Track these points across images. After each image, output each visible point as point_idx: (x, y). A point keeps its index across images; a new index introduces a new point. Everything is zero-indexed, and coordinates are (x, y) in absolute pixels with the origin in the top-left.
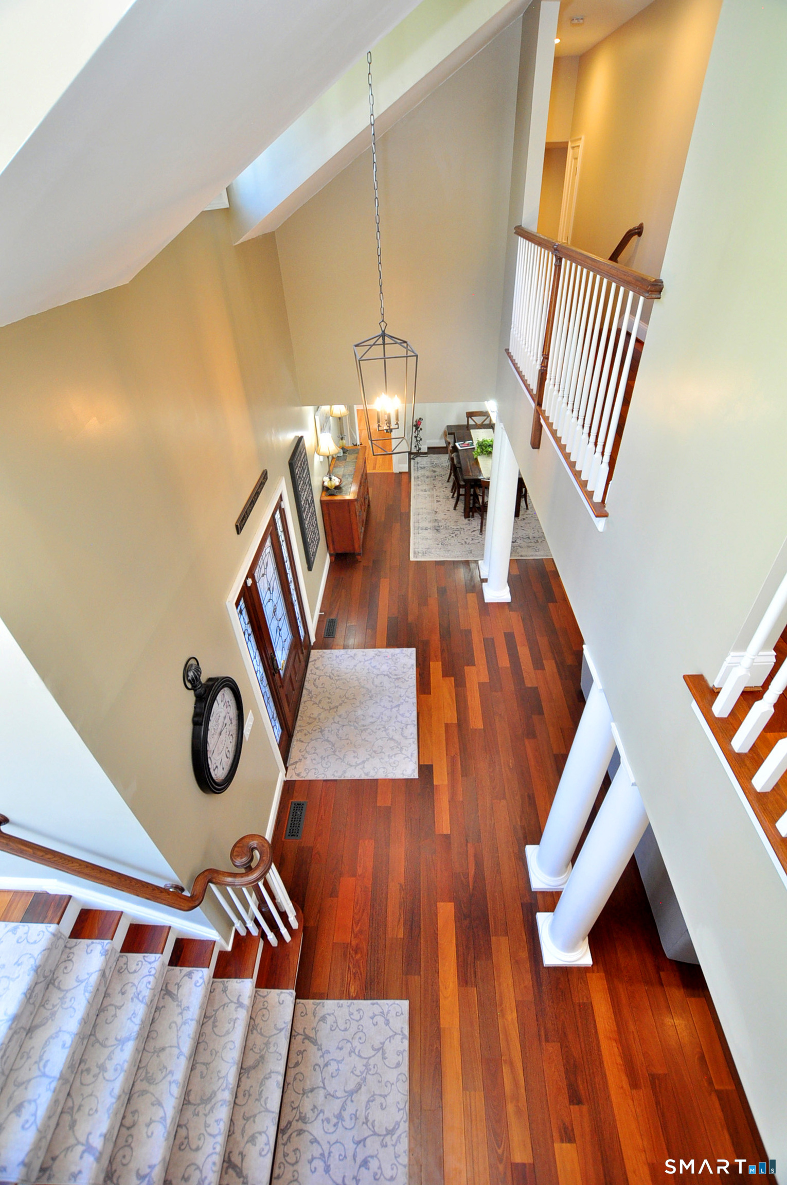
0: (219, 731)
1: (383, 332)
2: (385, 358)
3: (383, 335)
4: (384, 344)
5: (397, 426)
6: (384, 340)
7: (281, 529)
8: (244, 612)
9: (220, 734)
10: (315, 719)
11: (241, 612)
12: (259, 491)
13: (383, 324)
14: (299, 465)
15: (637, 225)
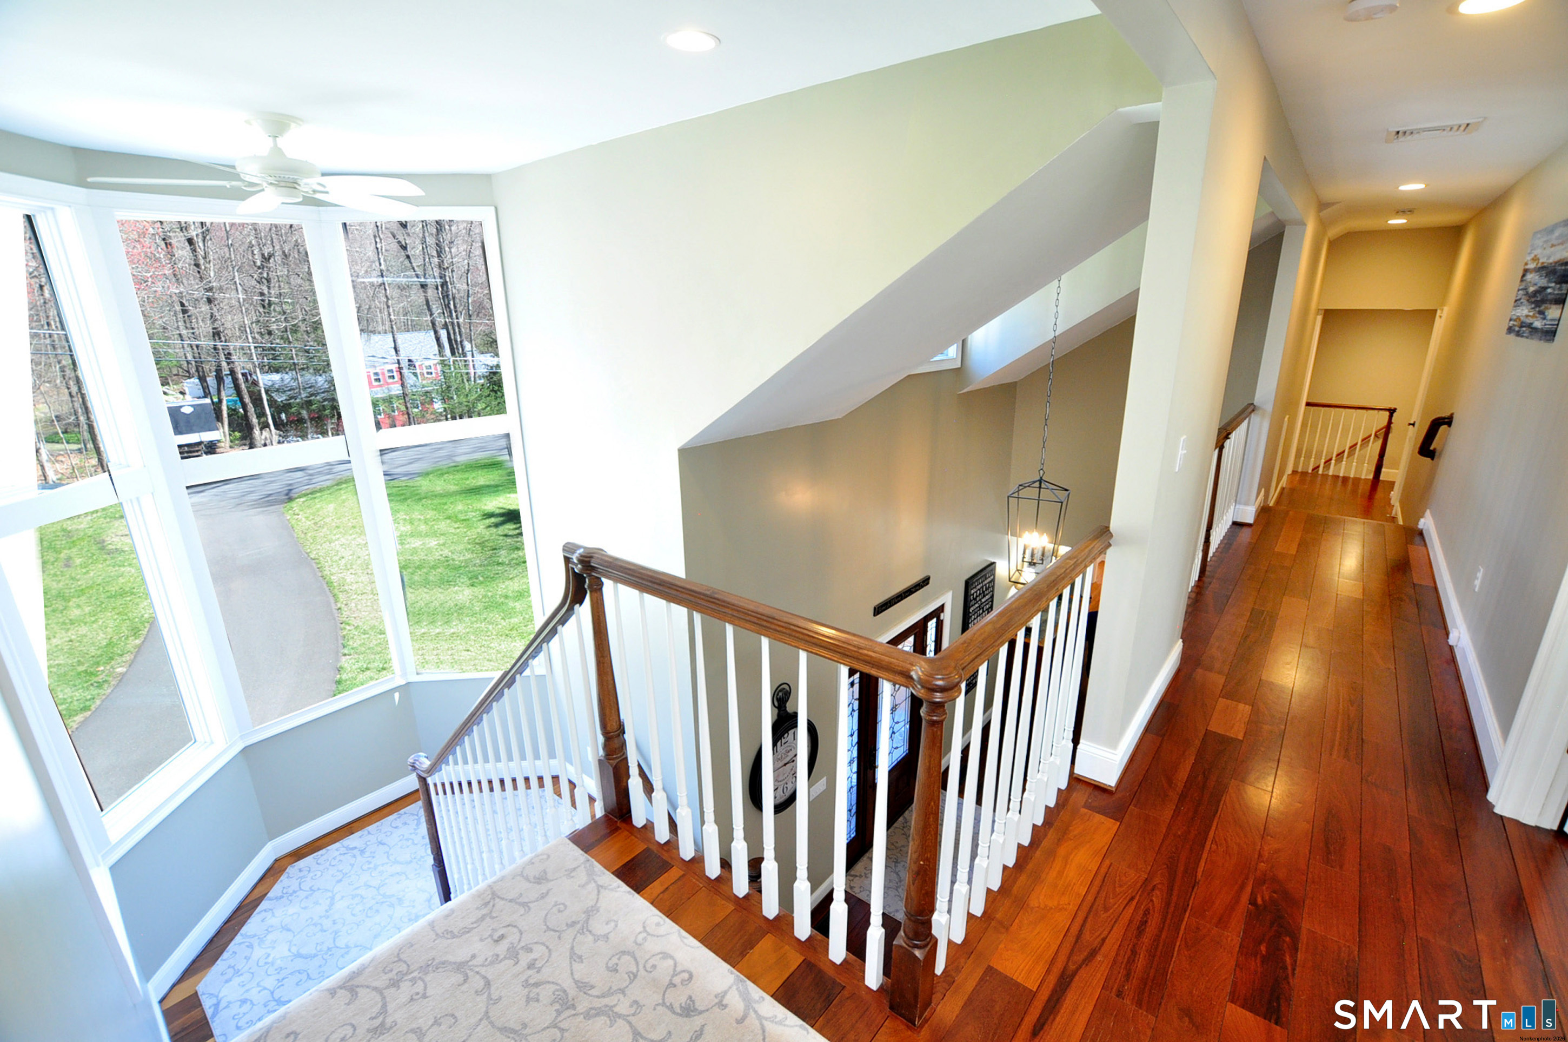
0: (785, 761)
1: (1041, 478)
2: (1039, 501)
3: (1040, 481)
4: (1040, 487)
5: (1041, 562)
6: (1040, 484)
7: (933, 639)
8: (857, 686)
9: (785, 765)
10: (897, 848)
11: (852, 684)
12: (913, 590)
13: (1041, 472)
14: (979, 587)
15: (1447, 414)
